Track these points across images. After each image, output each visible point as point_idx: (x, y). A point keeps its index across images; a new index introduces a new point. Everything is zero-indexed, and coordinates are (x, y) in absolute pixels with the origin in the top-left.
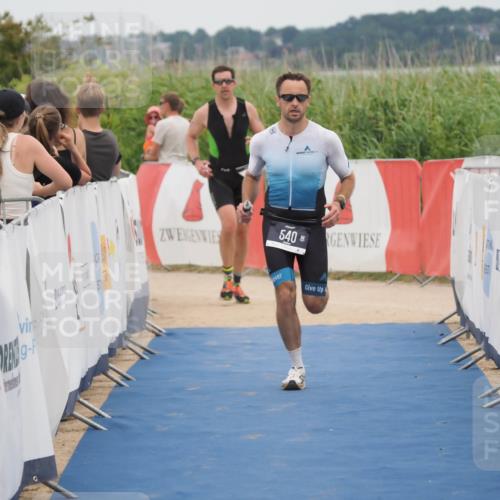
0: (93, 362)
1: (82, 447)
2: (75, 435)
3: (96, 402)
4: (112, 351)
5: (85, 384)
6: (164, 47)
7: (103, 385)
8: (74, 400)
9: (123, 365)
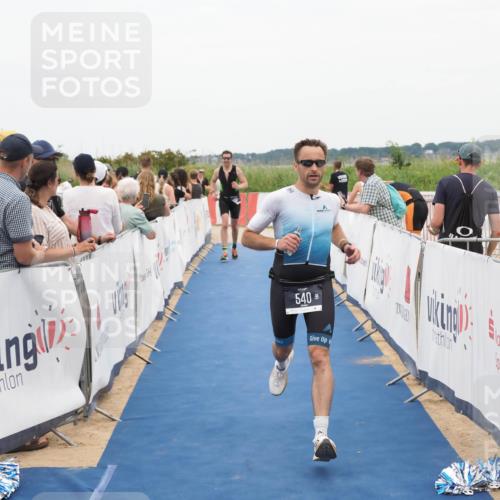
0: (195, 253)
1: (191, 279)
2: (189, 275)
3: (195, 265)
4: (200, 250)
5: (192, 259)
6: (216, 159)
7: (197, 259)
8: (188, 264)
9: (204, 254)
